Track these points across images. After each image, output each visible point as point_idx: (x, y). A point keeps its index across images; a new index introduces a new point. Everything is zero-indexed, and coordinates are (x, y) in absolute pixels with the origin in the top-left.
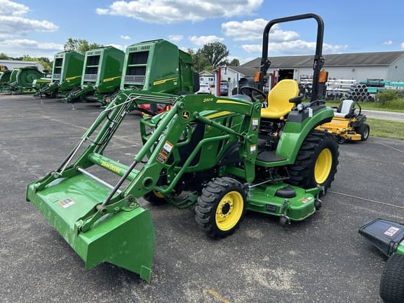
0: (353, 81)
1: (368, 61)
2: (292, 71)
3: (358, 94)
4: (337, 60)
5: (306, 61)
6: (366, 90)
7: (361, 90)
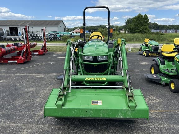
0: (47, 32)
1: (50, 24)
2: (17, 28)
3: (54, 37)
4: (37, 23)
5: (22, 23)
6: (57, 36)
7: (55, 36)
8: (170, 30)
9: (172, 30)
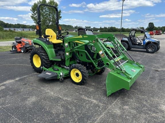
8: (18, 29)
9: (19, 29)
